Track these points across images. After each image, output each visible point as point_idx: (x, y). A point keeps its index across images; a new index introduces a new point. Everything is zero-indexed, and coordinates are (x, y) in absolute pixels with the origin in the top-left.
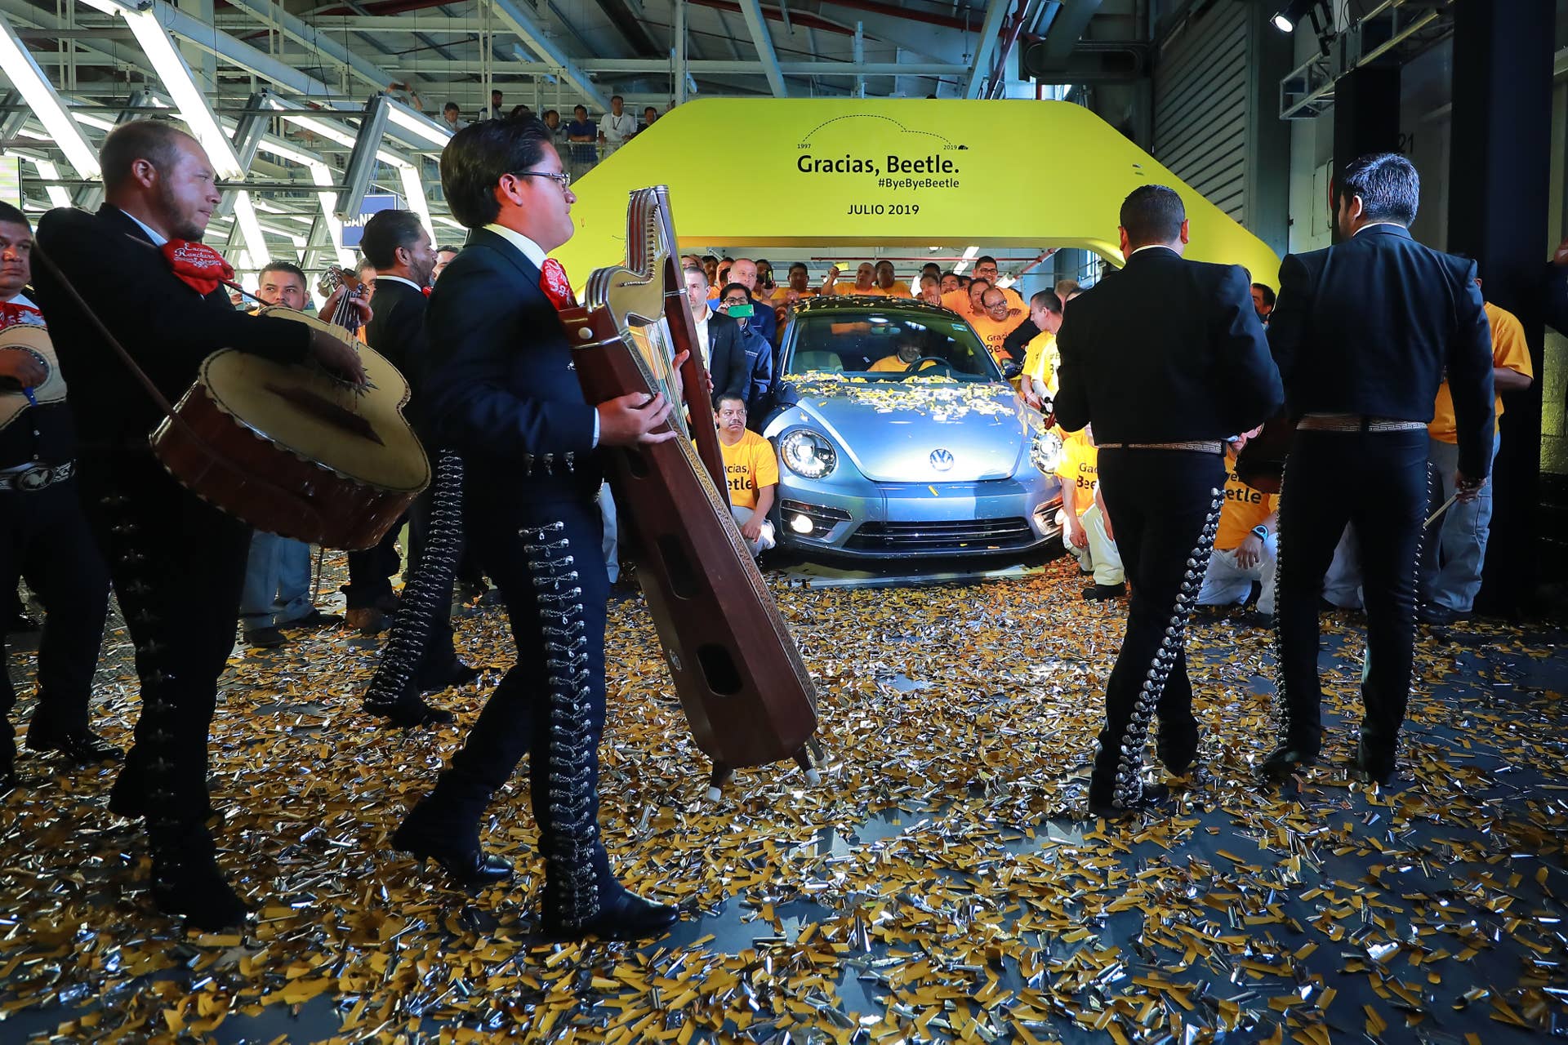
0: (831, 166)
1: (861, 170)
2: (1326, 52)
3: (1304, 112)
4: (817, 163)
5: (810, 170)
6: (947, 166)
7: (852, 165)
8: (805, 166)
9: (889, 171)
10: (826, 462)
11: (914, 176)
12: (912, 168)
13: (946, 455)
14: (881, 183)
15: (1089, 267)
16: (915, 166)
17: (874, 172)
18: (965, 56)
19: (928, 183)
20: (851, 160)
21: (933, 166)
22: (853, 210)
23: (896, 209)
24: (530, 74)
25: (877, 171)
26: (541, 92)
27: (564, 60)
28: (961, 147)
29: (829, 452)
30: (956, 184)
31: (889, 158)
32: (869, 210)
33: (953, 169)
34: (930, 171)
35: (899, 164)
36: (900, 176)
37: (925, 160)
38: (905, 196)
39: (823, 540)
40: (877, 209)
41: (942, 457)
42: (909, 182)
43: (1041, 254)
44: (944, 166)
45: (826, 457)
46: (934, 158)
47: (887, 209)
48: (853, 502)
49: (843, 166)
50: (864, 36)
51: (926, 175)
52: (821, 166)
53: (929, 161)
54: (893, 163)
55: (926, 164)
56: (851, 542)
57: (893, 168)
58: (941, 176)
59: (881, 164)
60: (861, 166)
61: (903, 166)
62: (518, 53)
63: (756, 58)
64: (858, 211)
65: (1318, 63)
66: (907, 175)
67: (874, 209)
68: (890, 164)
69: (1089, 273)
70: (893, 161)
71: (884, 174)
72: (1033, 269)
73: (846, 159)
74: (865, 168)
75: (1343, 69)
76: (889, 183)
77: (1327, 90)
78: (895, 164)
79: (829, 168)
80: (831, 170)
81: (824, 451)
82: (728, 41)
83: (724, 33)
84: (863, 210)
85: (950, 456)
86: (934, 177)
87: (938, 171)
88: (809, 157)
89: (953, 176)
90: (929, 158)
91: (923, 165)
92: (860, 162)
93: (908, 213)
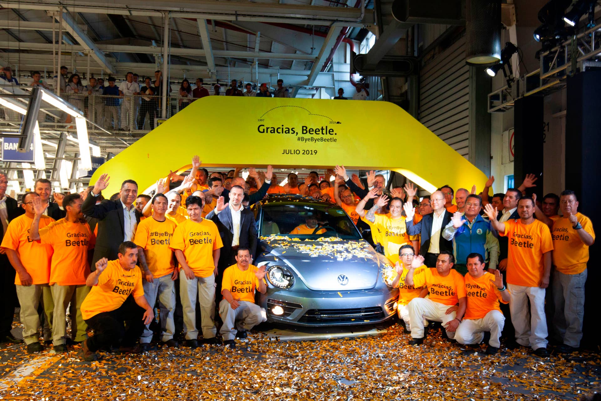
0: (274, 130)
1: (289, 132)
2: (510, 86)
3: (500, 110)
4: (267, 128)
5: (264, 132)
6: (331, 131)
7: (284, 130)
8: (261, 130)
9: (303, 133)
10: (289, 280)
11: (315, 136)
12: (314, 132)
13: (345, 278)
14: (299, 139)
16: (316, 131)
17: (295, 134)
19: (322, 139)
20: (284, 127)
21: (324, 131)
22: (285, 152)
23: (306, 152)
25: (297, 133)
27: (92, 45)
28: (338, 123)
29: (290, 276)
30: (335, 140)
31: (303, 127)
32: (293, 152)
33: (334, 133)
34: (323, 134)
35: (308, 130)
36: (308, 136)
37: (320, 128)
38: (310, 146)
39: (288, 318)
40: (297, 152)
41: (343, 278)
42: (312, 139)
44: (329, 132)
45: (289, 278)
46: (324, 128)
47: (302, 152)
48: (304, 300)
49: (280, 130)
51: (321, 136)
52: (269, 130)
53: (322, 129)
54: (305, 130)
55: (321, 131)
56: (302, 319)
57: (305, 132)
58: (328, 136)
59: (299, 130)
60: (289, 130)
61: (309, 131)
64: (287, 152)
65: (506, 89)
66: (312, 136)
67: (295, 152)
68: (303, 130)
70: (305, 128)
71: (300, 135)
73: (281, 127)
74: (291, 131)
76: (302, 139)
77: (510, 103)
78: (306, 130)
79: (273, 131)
80: (274, 132)
81: (288, 276)
84: (290, 152)
85: (347, 278)
86: (325, 136)
87: (326, 134)
88: (263, 126)
89: (334, 136)
90: (322, 127)
91: (319, 131)
92: (289, 129)
93: (312, 154)
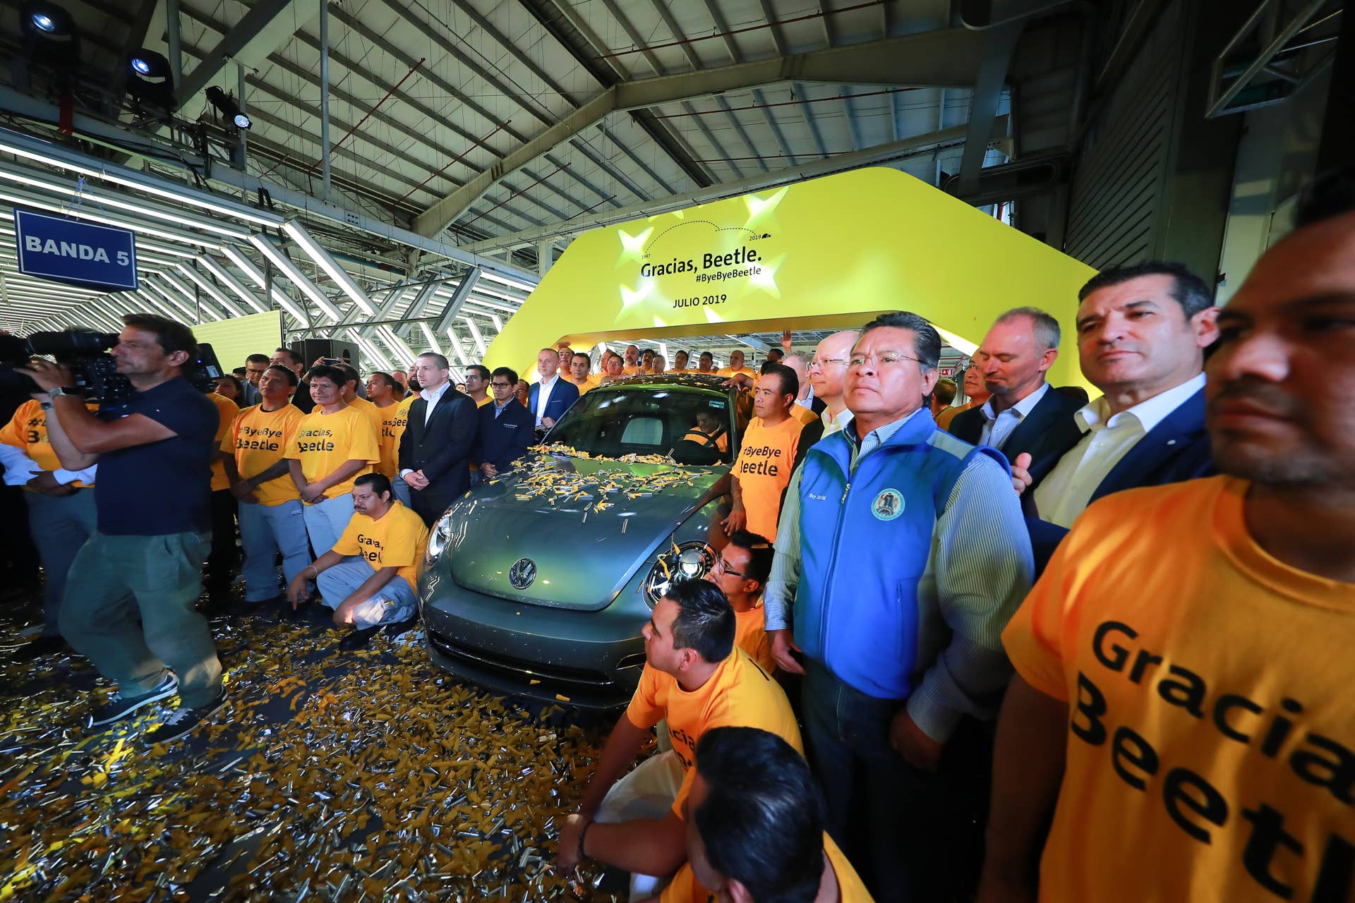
0: (663, 269)
1: (684, 270)
4: (654, 268)
5: (649, 275)
6: (751, 255)
7: (677, 267)
8: (646, 272)
9: (705, 267)
11: (724, 269)
12: (722, 263)
14: (698, 279)
16: (725, 260)
17: (693, 269)
19: (736, 273)
20: (677, 262)
21: (740, 258)
22: (677, 304)
23: (709, 300)
25: (696, 269)
28: (765, 236)
30: (759, 271)
31: (705, 256)
32: (688, 303)
33: (757, 257)
34: (737, 262)
35: (713, 260)
36: (713, 270)
37: (733, 252)
38: (716, 287)
40: (695, 302)
42: (719, 275)
44: (749, 256)
46: (740, 251)
47: (702, 300)
49: (671, 269)
51: (734, 266)
52: (656, 271)
53: (737, 254)
55: (734, 257)
57: (708, 264)
58: (747, 265)
59: (698, 262)
60: (684, 267)
61: (715, 261)
64: (681, 304)
66: (719, 269)
67: (692, 302)
68: (705, 261)
70: (708, 258)
71: (701, 271)
73: (673, 263)
74: (687, 267)
76: (704, 277)
78: (709, 261)
79: (662, 271)
80: (663, 273)
84: (684, 303)
86: (741, 267)
87: (743, 262)
88: (648, 264)
89: (756, 264)
90: (737, 250)
91: (731, 259)
92: (684, 263)
93: (718, 302)
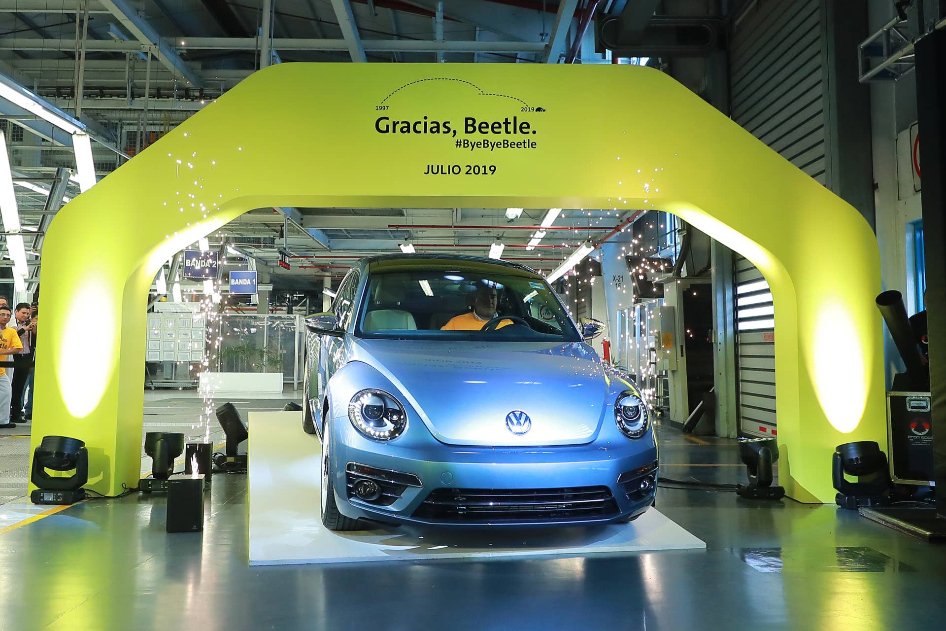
0: (408, 127)
1: (438, 131)
3: (884, 74)
4: (395, 124)
5: (387, 131)
6: (524, 127)
7: (429, 126)
8: (383, 125)
9: (467, 132)
10: (395, 423)
11: (491, 137)
12: (489, 130)
13: (524, 417)
14: (458, 144)
15: (668, 236)
16: (493, 127)
17: (451, 133)
18: (542, 35)
19: (506, 144)
20: (429, 121)
21: (511, 128)
22: (430, 170)
23: (474, 170)
24: (123, 51)
25: (455, 132)
26: (132, 68)
27: (156, 37)
28: (539, 110)
29: (399, 413)
30: (533, 145)
31: (467, 119)
32: (446, 170)
33: (530, 130)
34: (507, 132)
35: (477, 125)
36: (477, 137)
37: (502, 121)
38: (482, 157)
39: (390, 508)
40: (454, 170)
41: (518, 419)
42: (486, 143)
43: (620, 224)
44: (521, 128)
45: (395, 418)
46: (511, 120)
47: (464, 170)
49: (420, 127)
50: (445, 17)
51: (503, 136)
52: (398, 127)
53: (507, 123)
54: (470, 124)
55: (503, 126)
56: (419, 511)
57: (470, 129)
58: (519, 137)
59: (458, 125)
60: (438, 127)
61: (480, 127)
62: (113, 32)
63: (341, 37)
64: (435, 171)
65: (896, 26)
66: (485, 137)
67: (451, 170)
68: (467, 125)
69: (669, 243)
70: (470, 122)
71: (461, 135)
72: (612, 238)
73: (423, 121)
74: (442, 129)
75: (922, 31)
76: (466, 143)
77: (906, 53)
78: (472, 125)
79: (407, 128)
80: (408, 131)
81: (395, 413)
82: (313, 23)
83: (311, 16)
84: (440, 170)
85: (527, 418)
86: (512, 138)
87: (515, 132)
88: (387, 118)
89: (531, 137)
90: (507, 119)
91: (500, 127)
92: (438, 124)
93: (485, 173)
